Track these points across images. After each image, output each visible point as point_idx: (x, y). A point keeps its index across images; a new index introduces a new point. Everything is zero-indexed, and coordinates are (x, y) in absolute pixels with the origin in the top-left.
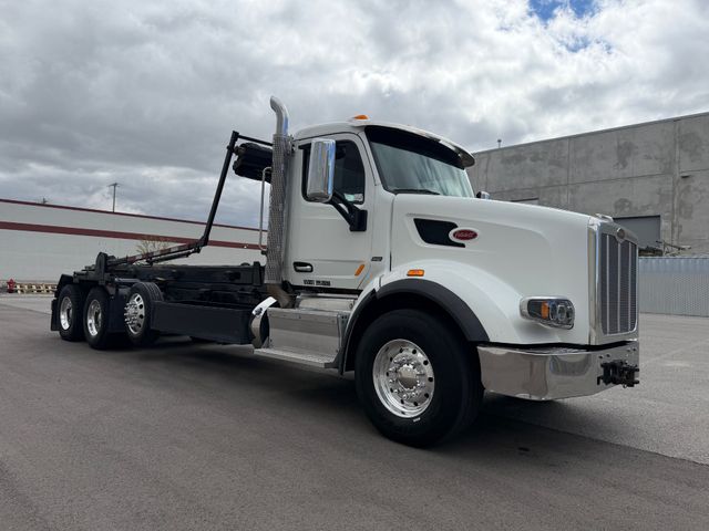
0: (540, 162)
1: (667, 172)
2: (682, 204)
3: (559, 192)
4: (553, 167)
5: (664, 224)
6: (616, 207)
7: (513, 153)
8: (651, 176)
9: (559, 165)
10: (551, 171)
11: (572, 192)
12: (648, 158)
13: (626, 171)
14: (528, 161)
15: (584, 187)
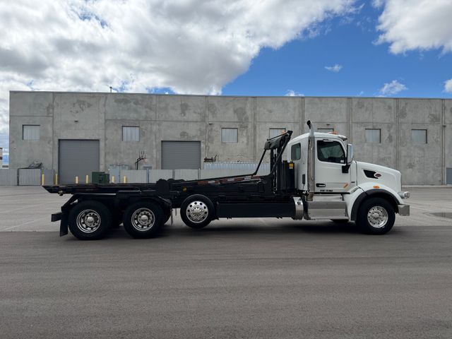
0: (139, 106)
1: (203, 121)
2: (209, 137)
3: (151, 124)
4: (147, 110)
5: (202, 145)
6: (181, 136)
7: (122, 97)
8: (196, 122)
9: (150, 109)
10: (147, 112)
11: (159, 125)
12: (195, 113)
13: (185, 117)
14: (132, 104)
15: (164, 123)
